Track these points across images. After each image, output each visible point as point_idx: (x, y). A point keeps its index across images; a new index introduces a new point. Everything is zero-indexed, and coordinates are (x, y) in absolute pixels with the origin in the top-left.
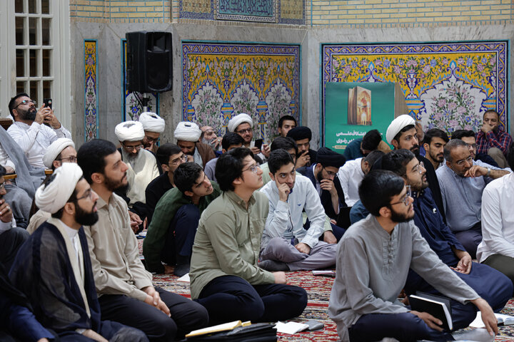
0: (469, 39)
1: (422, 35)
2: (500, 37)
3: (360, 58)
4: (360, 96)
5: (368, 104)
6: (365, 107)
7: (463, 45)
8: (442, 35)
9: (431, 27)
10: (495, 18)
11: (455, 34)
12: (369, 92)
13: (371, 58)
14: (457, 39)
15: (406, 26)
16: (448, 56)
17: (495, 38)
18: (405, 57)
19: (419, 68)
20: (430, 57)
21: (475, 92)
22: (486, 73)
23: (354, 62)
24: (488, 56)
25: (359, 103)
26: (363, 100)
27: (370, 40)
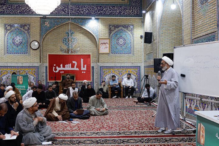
0: (30, 66)
1: (20, 65)
2: (37, 66)
3: (6, 69)
4: (20, 78)
5: (22, 80)
6: (21, 80)
7: (29, 67)
8: (24, 65)
9: (22, 63)
10: (35, 62)
11: (28, 65)
12: (22, 77)
13: (9, 69)
14: (28, 66)
15: (17, 63)
16: (26, 69)
17: (36, 66)
18: (16, 69)
19: (20, 71)
20: (22, 69)
21: (32, 76)
22: (34, 73)
23: (5, 70)
24: (34, 69)
25: (20, 79)
26: (21, 79)
27: (9, 66)
